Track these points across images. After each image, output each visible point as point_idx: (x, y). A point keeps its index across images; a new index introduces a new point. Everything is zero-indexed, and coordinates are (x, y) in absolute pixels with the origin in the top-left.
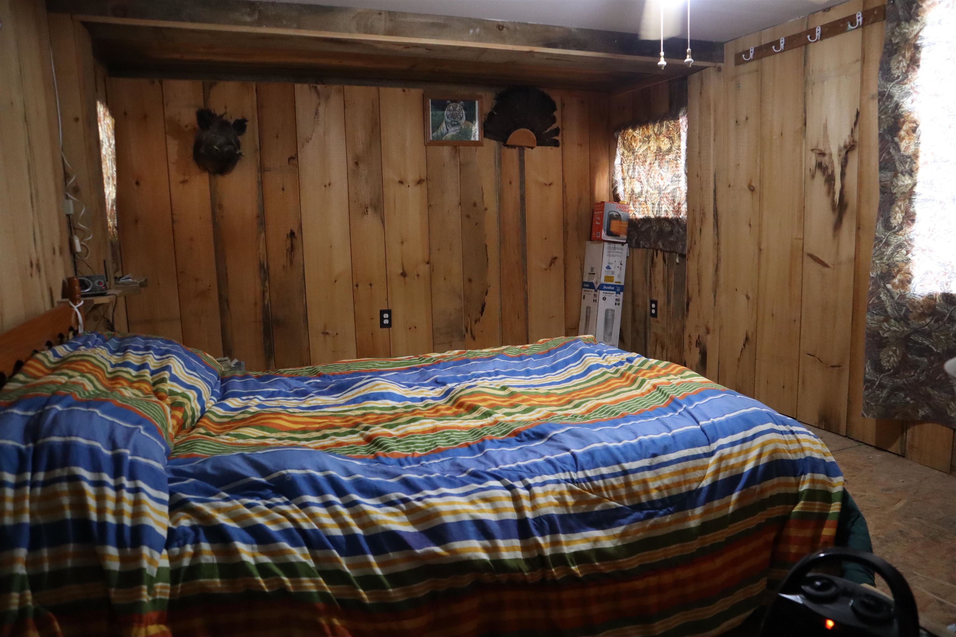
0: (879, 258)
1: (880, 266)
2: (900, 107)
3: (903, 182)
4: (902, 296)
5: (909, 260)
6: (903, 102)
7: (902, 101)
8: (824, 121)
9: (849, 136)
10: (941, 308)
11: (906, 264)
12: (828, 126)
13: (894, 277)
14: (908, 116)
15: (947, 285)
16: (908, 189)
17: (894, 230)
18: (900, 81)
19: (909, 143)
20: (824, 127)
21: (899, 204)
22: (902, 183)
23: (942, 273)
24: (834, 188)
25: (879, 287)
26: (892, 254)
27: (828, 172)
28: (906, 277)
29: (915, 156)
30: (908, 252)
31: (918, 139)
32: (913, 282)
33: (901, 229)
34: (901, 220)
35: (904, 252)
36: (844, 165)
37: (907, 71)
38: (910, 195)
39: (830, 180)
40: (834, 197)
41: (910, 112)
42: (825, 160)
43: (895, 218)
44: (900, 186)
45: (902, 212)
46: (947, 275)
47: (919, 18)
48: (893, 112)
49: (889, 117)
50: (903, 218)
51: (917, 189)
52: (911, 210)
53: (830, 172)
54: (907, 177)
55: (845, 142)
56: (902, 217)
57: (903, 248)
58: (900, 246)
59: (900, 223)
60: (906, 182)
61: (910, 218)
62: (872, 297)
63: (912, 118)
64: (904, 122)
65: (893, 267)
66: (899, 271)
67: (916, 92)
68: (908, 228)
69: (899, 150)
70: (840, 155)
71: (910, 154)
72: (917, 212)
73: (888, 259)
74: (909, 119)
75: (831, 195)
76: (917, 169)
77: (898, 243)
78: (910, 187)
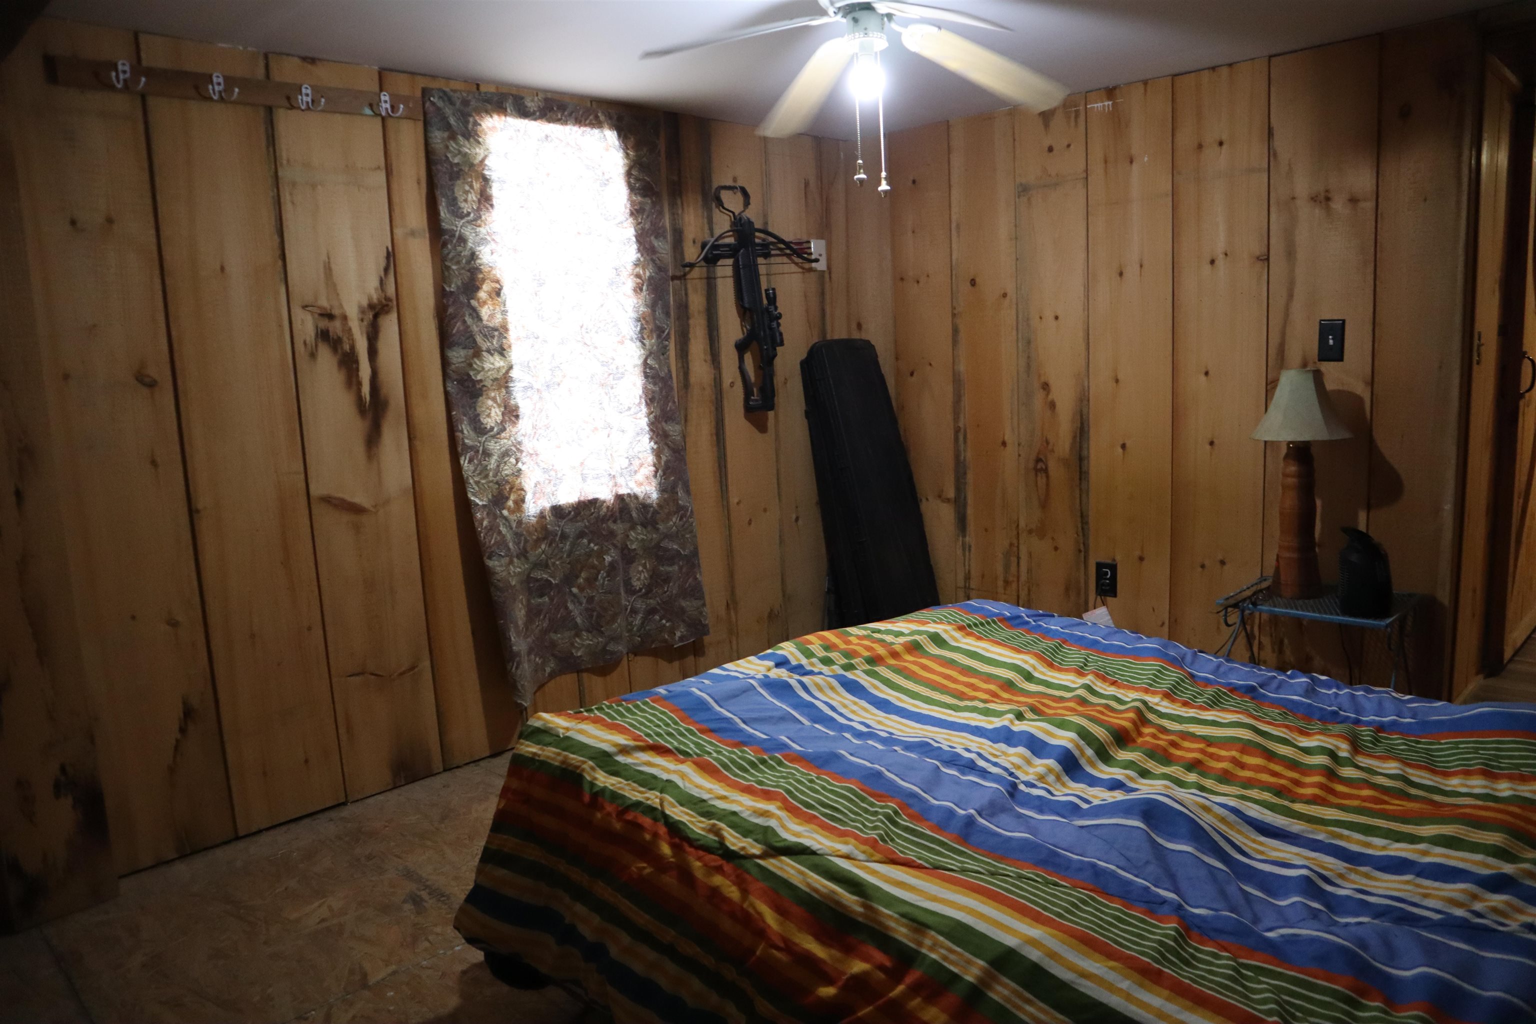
0: (483, 475)
1: (489, 487)
2: (478, 258)
3: (493, 364)
4: (520, 523)
5: (520, 470)
6: (480, 251)
7: (478, 249)
8: (324, 257)
9: (376, 289)
10: (551, 525)
11: (518, 476)
12: (333, 266)
13: (508, 498)
14: (490, 272)
15: (553, 495)
16: (501, 374)
17: (492, 433)
18: (472, 221)
19: (494, 310)
20: (325, 266)
21: (493, 394)
22: (491, 366)
23: (547, 482)
24: (358, 376)
25: (495, 517)
26: (498, 466)
27: (342, 348)
28: (519, 495)
29: (504, 329)
30: (517, 460)
31: (505, 305)
32: (526, 500)
33: (504, 429)
34: (501, 417)
35: (513, 460)
36: (373, 336)
37: (479, 209)
38: (504, 381)
39: (348, 362)
40: (359, 391)
41: (490, 267)
42: (336, 327)
43: (489, 416)
44: (489, 370)
45: (499, 406)
46: (552, 483)
47: (480, 140)
48: (468, 262)
49: (463, 268)
50: (503, 414)
51: (514, 374)
52: (512, 402)
53: (347, 347)
54: (497, 357)
55: (370, 298)
56: (500, 413)
57: (510, 456)
58: (506, 454)
59: (499, 422)
60: (497, 365)
61: (512, 413)
62: (493, 534)
63: (495, 275)
64: (483, 280)
65: (504, 485)
66: (511, 489)
67: (494, 240)
68: (513, 427)
69: (480, 319)
70: (362, 320)
71: (497, 325)
72: (520, 405)
73: (495, 475)
74: (491, 276)
75: (355, 387)
76: (510, 347)
77: (502, 450)
78: (504, 371)
